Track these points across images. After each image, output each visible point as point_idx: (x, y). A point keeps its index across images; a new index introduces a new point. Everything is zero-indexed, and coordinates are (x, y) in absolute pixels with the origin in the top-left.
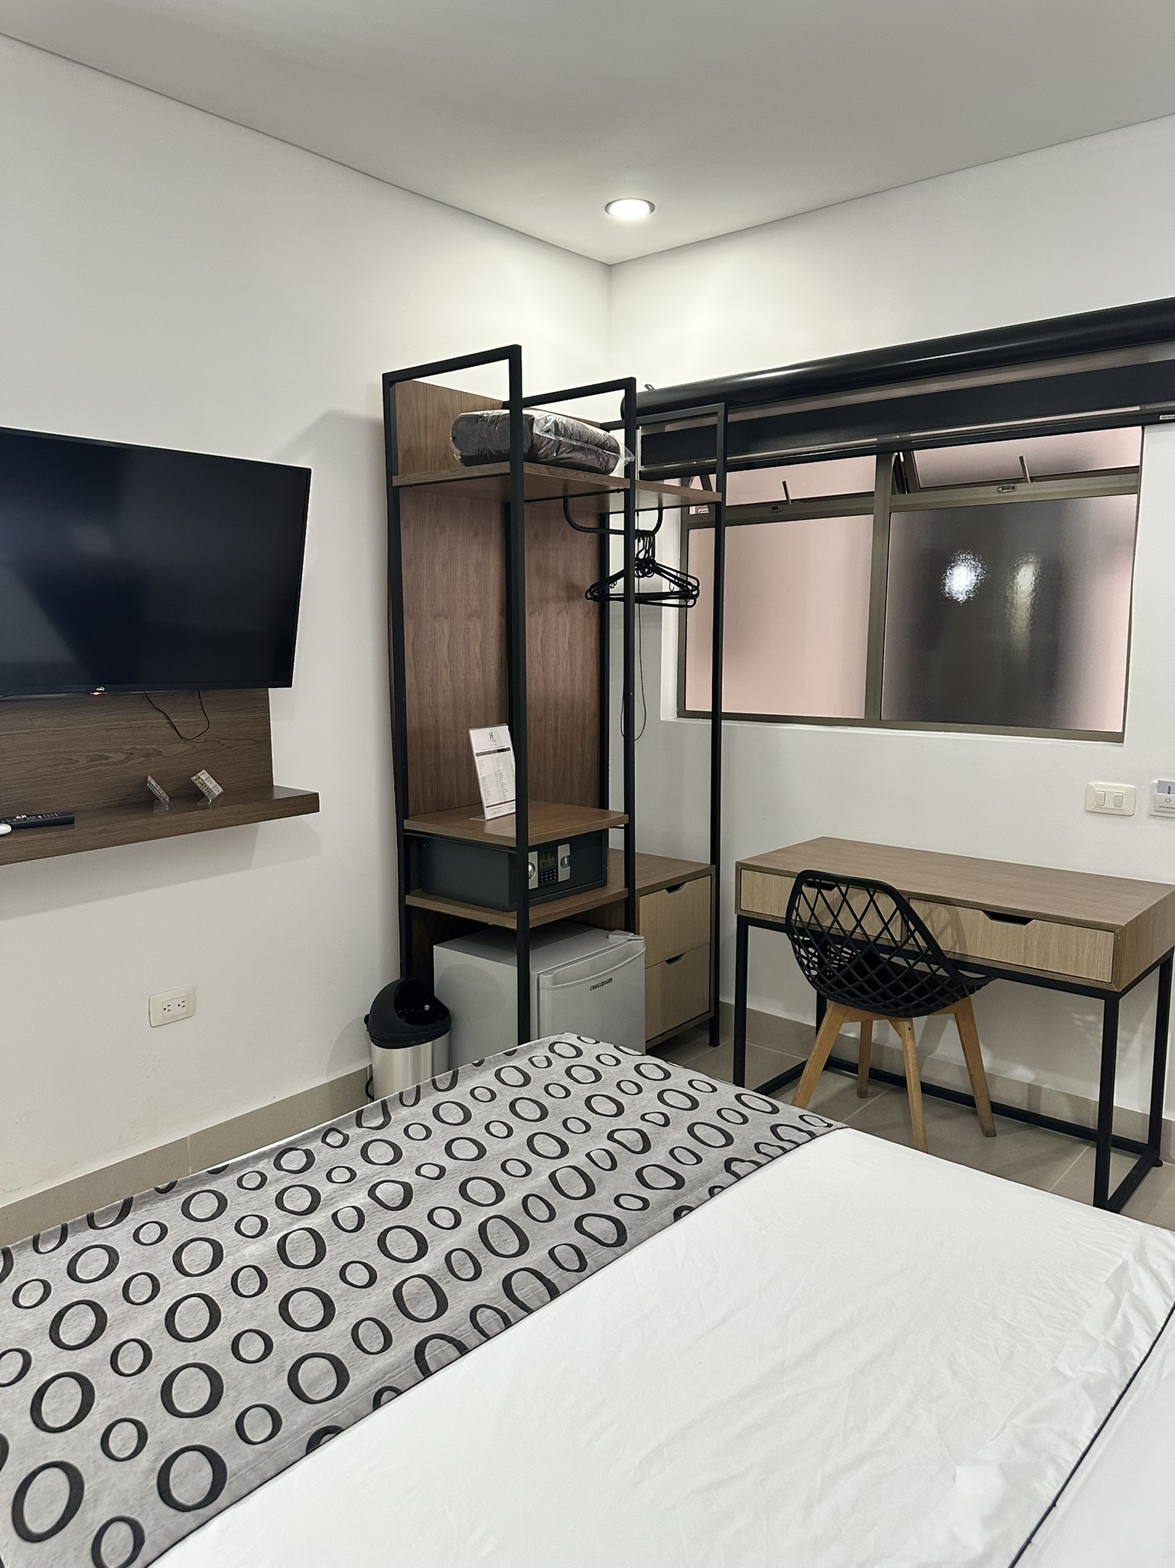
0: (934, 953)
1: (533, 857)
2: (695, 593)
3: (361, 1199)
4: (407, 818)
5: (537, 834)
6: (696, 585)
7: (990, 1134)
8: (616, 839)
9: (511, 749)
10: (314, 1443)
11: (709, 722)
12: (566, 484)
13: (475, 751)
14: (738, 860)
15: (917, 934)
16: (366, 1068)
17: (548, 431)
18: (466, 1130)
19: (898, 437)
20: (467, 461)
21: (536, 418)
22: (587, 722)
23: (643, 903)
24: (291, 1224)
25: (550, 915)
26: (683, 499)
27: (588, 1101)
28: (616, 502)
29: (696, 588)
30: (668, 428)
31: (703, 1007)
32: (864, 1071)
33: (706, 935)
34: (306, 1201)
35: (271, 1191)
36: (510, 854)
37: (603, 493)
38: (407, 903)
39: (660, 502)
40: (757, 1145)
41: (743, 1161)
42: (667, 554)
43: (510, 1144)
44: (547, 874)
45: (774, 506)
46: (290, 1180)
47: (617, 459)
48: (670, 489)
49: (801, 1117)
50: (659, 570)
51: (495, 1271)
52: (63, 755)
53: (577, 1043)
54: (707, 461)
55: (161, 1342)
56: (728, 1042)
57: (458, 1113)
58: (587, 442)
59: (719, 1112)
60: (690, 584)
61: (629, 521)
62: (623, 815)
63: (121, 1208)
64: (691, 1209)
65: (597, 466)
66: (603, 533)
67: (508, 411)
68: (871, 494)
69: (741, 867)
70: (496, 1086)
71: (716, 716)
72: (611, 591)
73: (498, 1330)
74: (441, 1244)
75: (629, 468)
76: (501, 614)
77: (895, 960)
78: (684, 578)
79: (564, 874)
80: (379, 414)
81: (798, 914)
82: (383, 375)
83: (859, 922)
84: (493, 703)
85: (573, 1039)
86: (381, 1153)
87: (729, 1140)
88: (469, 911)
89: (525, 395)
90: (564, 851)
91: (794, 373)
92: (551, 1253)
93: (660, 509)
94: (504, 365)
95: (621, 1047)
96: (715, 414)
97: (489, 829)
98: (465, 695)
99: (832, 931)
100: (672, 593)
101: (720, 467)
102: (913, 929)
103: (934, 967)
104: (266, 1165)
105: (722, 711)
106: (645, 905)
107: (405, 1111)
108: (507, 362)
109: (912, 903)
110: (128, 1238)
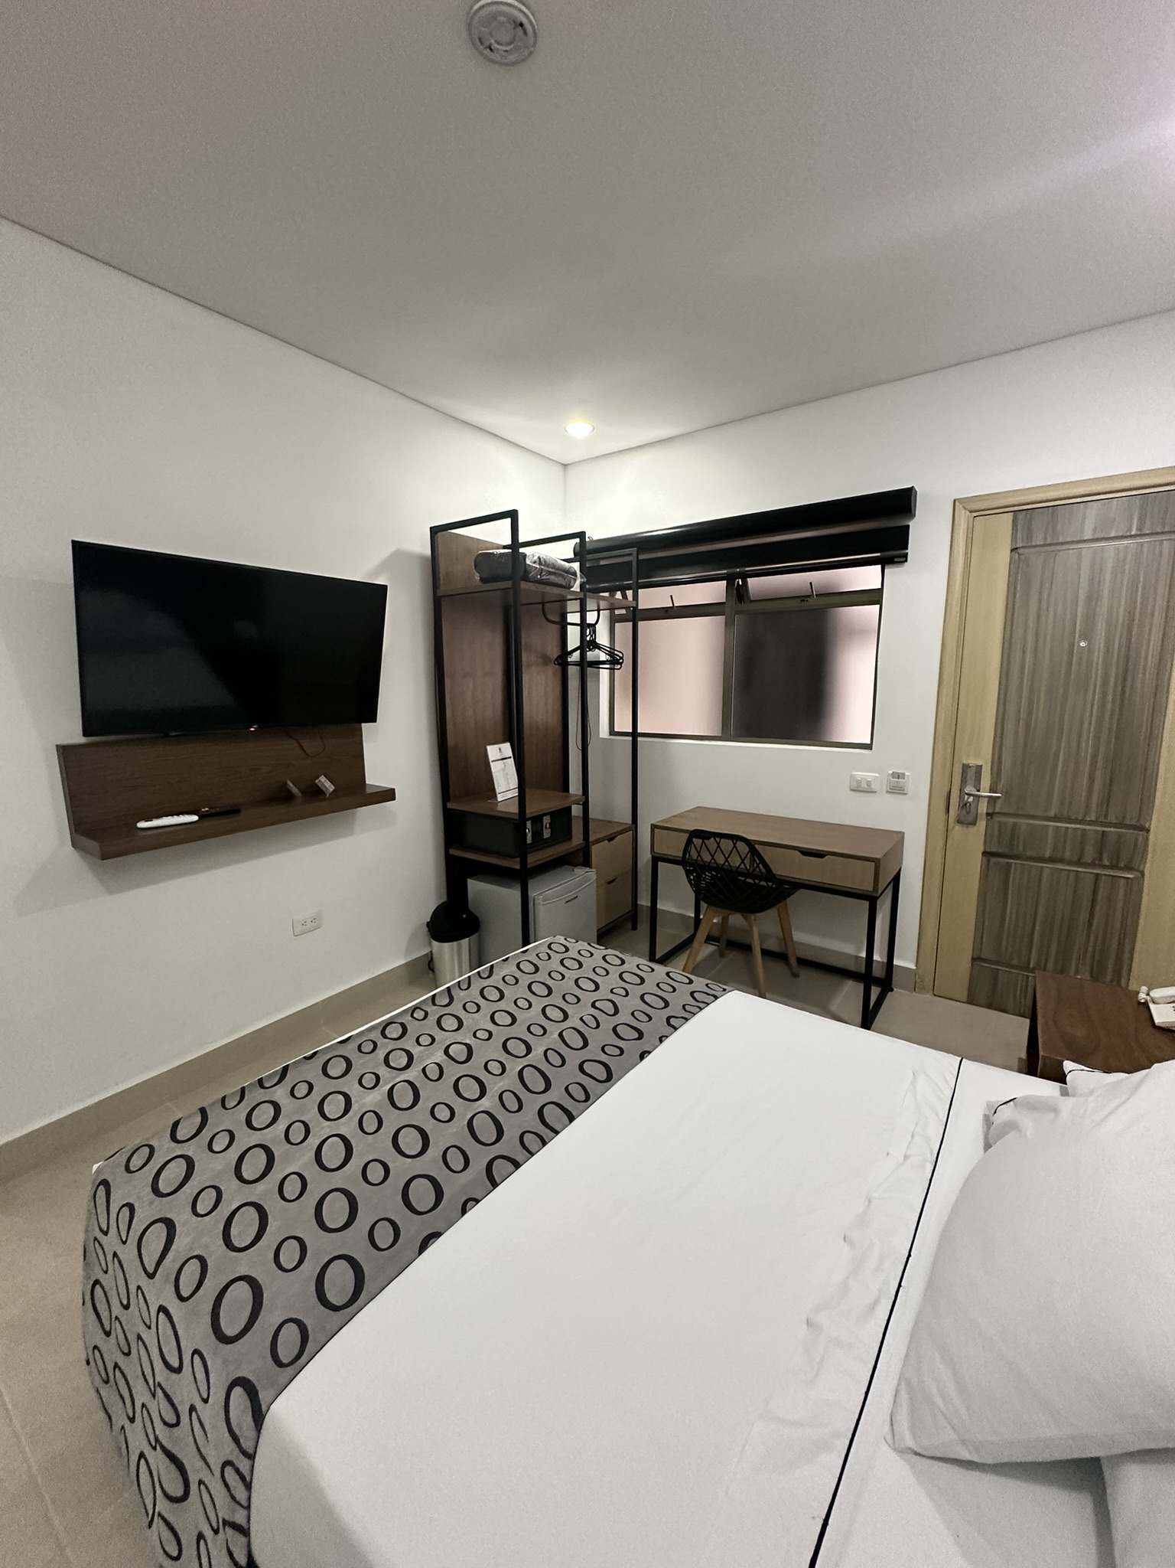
0: (770, 875)
1: (529, 824)
2: (621, 661)
3: (439, 1057)
4: (449, 801)
5: (531, 810)
6: (622, 656)
7: (795, 976)
8: (576, 810)
9: (512, 757)
10: (423, 1247)
11: (631, 738)
12: (543, 594)
13: (491, 758)
14: (654, 822)
15: (760, 866)
16: (428, 953)
17: (535, 562)
18: (502, 1005)
19: (739, 570)
20: (483, 580)
21: (528, 554)
22: (556, 738)
23: (594, 848)
24: (395, 1077)
25: (540, 860)
26: (612, 604)
27: (576, 981)
28: (573, 606)
29: (622, 658)
30: (602, 563)
31: (627, 907)
32: (723, 942)
33: (629, 867)
34: (404, 1061)
35: (381, 1054)
36: (515, 823)
37: (563, 601)
38: (450, 853)
39: (598, 606)
41: (677, 1017)
42: (602, 638)
43: (530, 1014)
44: (537, 834)
45: (666, 609)
46: (392, 1045)
47: (575, 580)
48: (604, 598)
49: (707, 985)
50: (598, 647)
51: (532, 1103)
53: (565, 942)
54: (625, 582)
55: (312, 1173)
56: (644, 926)
57: (495, 994)
58: (558, 569)
59: (658, 985)
60: (618, 655)
61: (583, 618)
62: (581, 797)
63: (280, 1072)
64: (649, 1053)
65: (564, 584)
66: (563, 625)
67: (510, 551)
68: (724, 603)
69: (654, 827)
70: (518, 974)
71: (635, 734)
72: (569, 660)
73: (537, 1148)
74: (495, 1086)
75: (582, 586)
76: (504, 674)
77: (748, 880)
78: (612, 651)
79: (547, 834)
80: (428, 552)
81: (689, 855)
82: (431, 528)
83: (727, 859)
84: (500, 729)
85: (561, 939)
86: (450, 1023)
87: (667, 1004)
88: (492, 859)
89: (520, 541)
90: (546, 820)
92: (567, 1089)
93: (599, 611)
94: (507, 522)
95: (592, 944)
96: (631, 554)
97: (500, 808)
98: (483, 725)
99: (711, 865)
100: (607, 661)
101: (634, 586)
102: (758, 862)
103: (770, 884)
104: (376, 1035)
105: (639, 731)
106: (595, 850)
107: (462, 993)
108: (509, 520)
109: (756, 846)
110: (287, 1094)
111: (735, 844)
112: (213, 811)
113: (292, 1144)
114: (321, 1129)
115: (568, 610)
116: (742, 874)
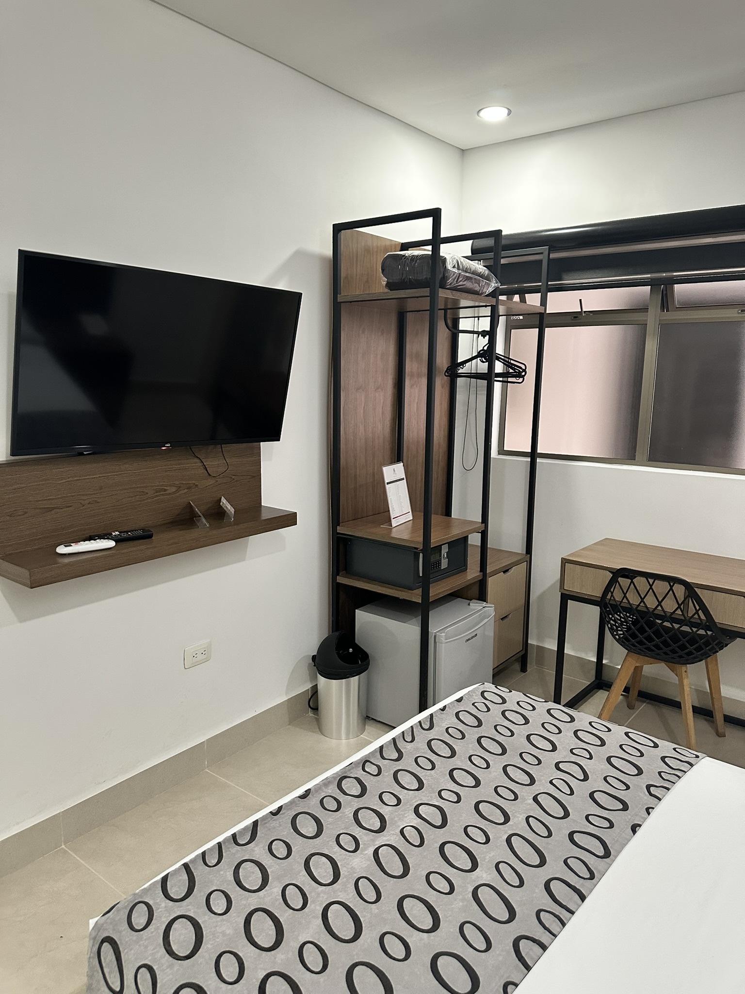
2: (523, 374)
3: (413, 819)
4: (339, 525)
6: (524, 368)
7: (721, 735)
8: (475, 539)
9: (405, 479)
12: (447, 301)
13: (386, 481)
14: (564, 556)
16: (309, 689)
17: (454, 267)
18: (457, 762)
19: (664, 275)
20: (390, 286)
21: (447, 254)
23: (491, 581)
24: (374, 841)
25: (440, 593)
27: (528, 738)
29: (525, 371)
31: (519, 648)
32: (634, 692)
33: (522, 602)
34: (376, 822)
35: (348, 812)
36: (415, 552)
38: (338, 581)
40: (660, 774)
41: (656, 787)
42: (499, 347)
43: (492, 775)
44: (436, 565)
45: (574, 315)
46: (356, 803)
47: (489, 285)
49: (674, 749)
50: (498, 358)
52: (138, 490)
53: (498, 692)
55: (326, 943)
57: (445, 748)
59: (621, 747)
60: (520, 368)
62: (480, 525)
63: (252, 828)
64: (640, 826)
65: (478, 290)
66: (454, 332)
67: (430, 249)
69: (566, 563)
70: (461, 727)
71: (533, 454)
73: (559, 929)
74: (486, 856)
75: (495, 291)
76: (394, 387)
78: (514, 362)
80: (329, 252)
81: (612, 596)
82: (333, 225)
83: (660, 603)
85: (491, 687)
86: (408, 781)
87: (639, 770)
88: (385, 589)
90: (445, 550)
92: (566, 864)
95: (529, 695)
96: (541, 253)
97: (395, 534)
98: (372, 442)
99: (640, 608)
100: (505, 373)
101: (543, 289)
102: (698, 608)
104: (333, 790)
106: (493, 584)
107: (409, 746)
109: (696, 589)
110: (266, 853)
111: (671, 587)
112: (124, 535)
113: (294, 910)
114: (318, 895)
115: (460, 317)
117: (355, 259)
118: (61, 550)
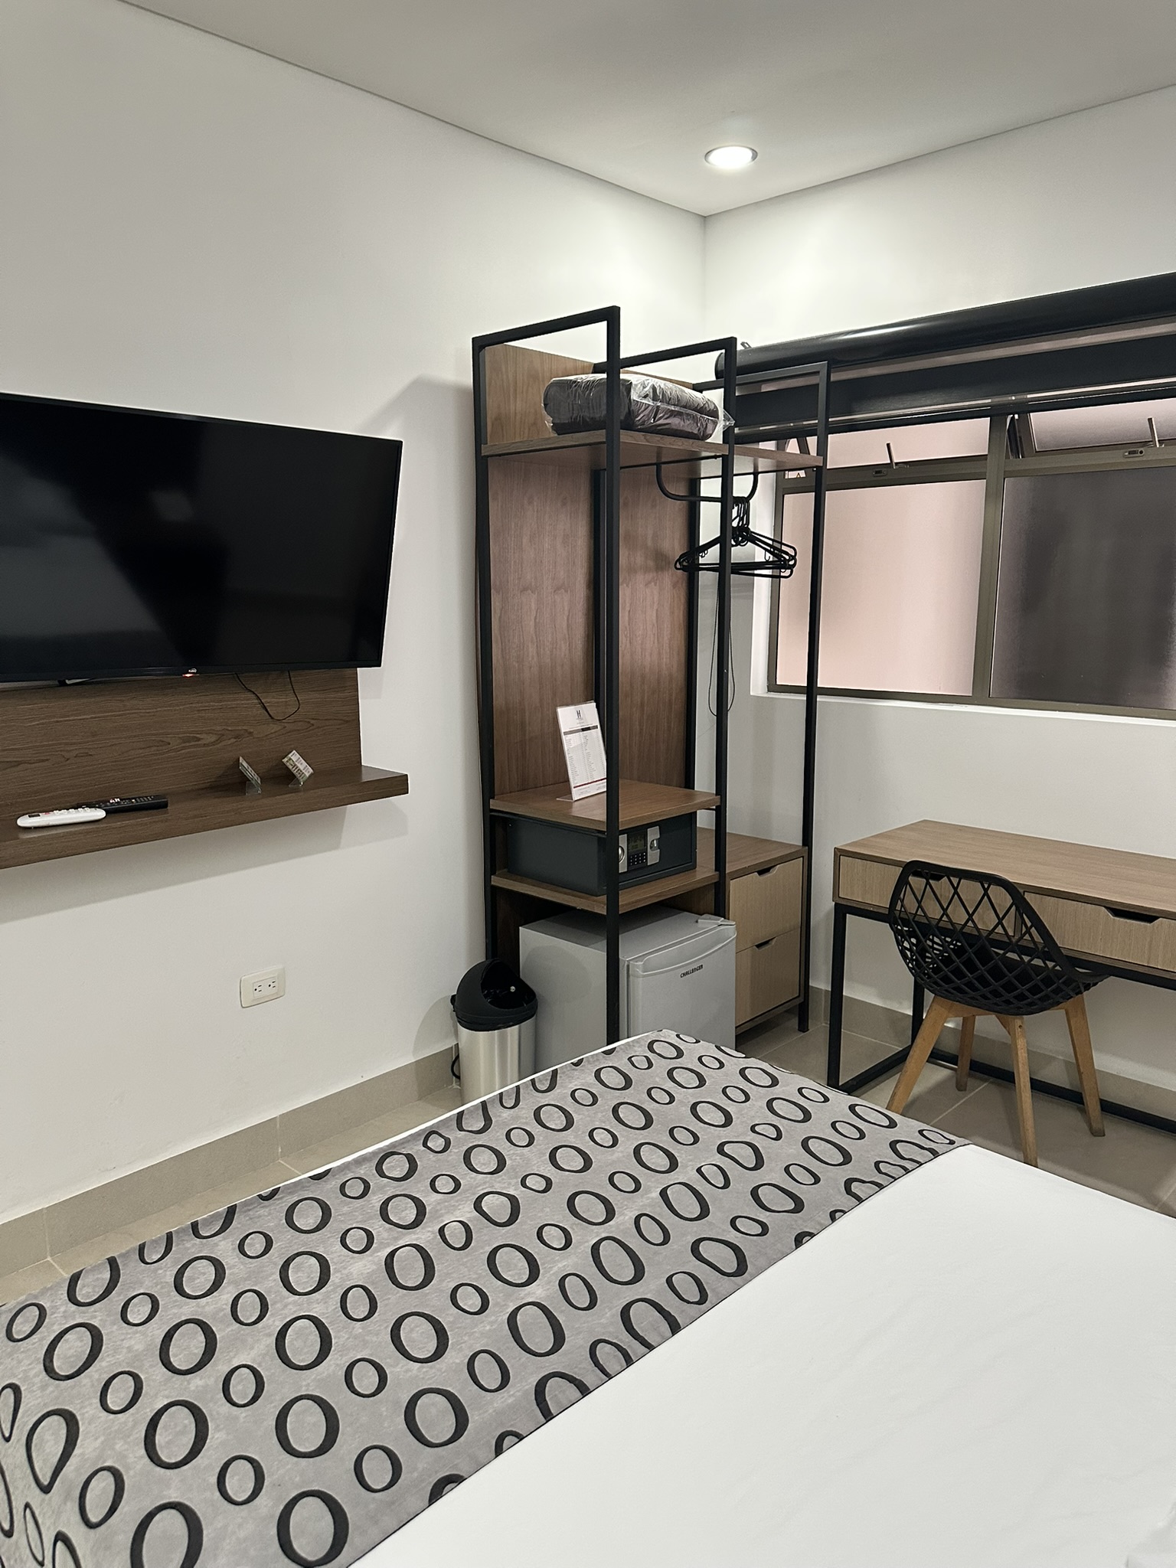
0: (1050, 949)
1: (623, 840)
2: (792, 563)
3: (467, 1213)
4: (493, 798)
5: (628, 816)
6: (793, 554)
7: (1098, 1133)
8: (705, 820)
9: (599, 727)
10: (436, 1494)
11: (804, 698)
12: (659, 451)
13: (563, 729)
14: (838, 846)
15: (1033, 930)
16: (452, 1047)
17: (646, 397)
18: (569, 1137)
19: (1013, 398)
20: (559, 428)
21: (634, 383)
22: (674, 695)
23: (734, 887)
24: (396, 1239)
25: (640, 901)
26: (779, 463)
27: (694, 1107)
28: (711, 467)
29: (793, 558)
30: (766, 388)
31: (793, 992)
32: (964, 1062)
33: (797, 919)
34: (411, 1215)
35: (375, 1200)
36: (599, 838)
37: (694, 459)
38: (492, 883)
39: (756, 467)
40: (877, 1164)
41: (864, 1182)
42: (761, 522)
43: (616, 1155)
44: (637, 858)
45: (877, 469)
46: (393, 1188)
47: (715, 424)
48: (765, 454)
49: (921, 1132)
50: (753, 539)
51: (613, 1299)
52: (153, 738)
53: (677, 1042)
54: (805, 423)
55: (270, 1369)
56: (819, 1026)
57: (559, 1117)
58: (685, 407)
59: (833, 1125)
60: (787, 553)
61: (727, 487)
62: (715, 797)
63: (224, 1215)
64: (812, 1235)
65: (696, 432)
66: (693, 500)
67: (604, 376)
68: (987, 455)
69: (839, 853)
70: (597, 1089)
71: (811, 690)
72: (701, 561)
73: (619, 1369)
74: (554, 1266)
75: (727, 433)
76: (588, 587)
77: (1010, 955)
78: (777, 545)
79: (653, 857)
80: (468, 380)
82: (473, 339)
83: (970, 916)
84: (579, 678)
85: (671, 1036)
86: (484, 1160)
87: (847, 1158)
88: (557, 895)
89: (622, 356)
90: (653, 834)
91: (903, 330)
92: (669, 1281)
93: (756, 474)
94: (602, 327)
95: (722, 1048)
96: (816, 373)
97: (577, 811)
98: (552, 672)
99: (941, 924)
100: (767, 562)
101: (821, 429)
102: (1029, 924)
103: (1050, 964)
104: (368, 1171)
105: (819, 686)
106: (736, 889)
107: (506, 1113)
108: (604, 324)
109: (1027, 896)
110: (234, 1249)
111: (986, 890)
112: (126, 804)
113: (242, 1323)
114: (285, 1304)
115: (702, 476)
116: (999, 944)
117: (512, 390)
118: (24, 821)
